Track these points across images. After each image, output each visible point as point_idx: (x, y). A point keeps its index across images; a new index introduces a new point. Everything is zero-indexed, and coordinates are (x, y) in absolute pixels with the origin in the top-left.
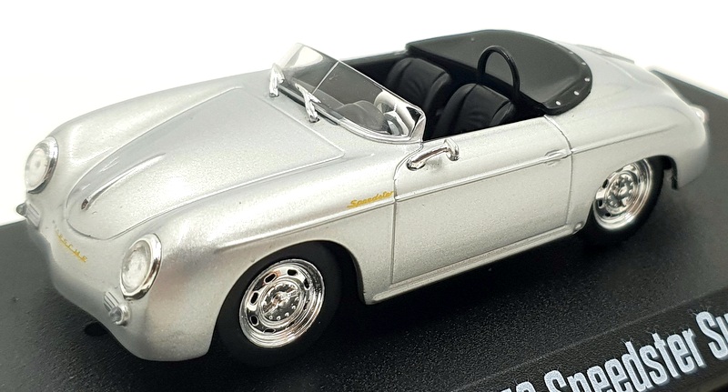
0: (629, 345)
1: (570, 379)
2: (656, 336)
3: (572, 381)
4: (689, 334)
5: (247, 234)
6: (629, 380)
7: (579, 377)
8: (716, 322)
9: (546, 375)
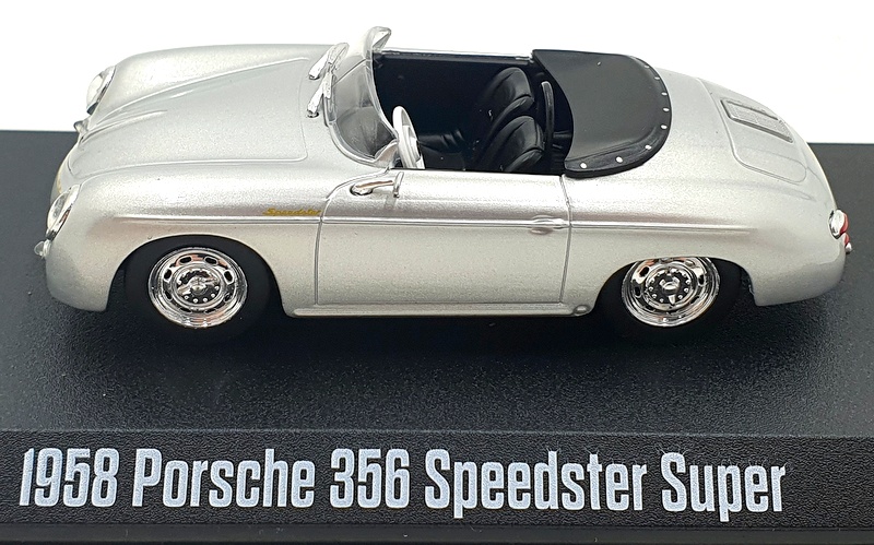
0: (553, 455)
1: (457, 465)
2: (594, 458)
3: (459, 468)
4: (640, 471)
5: (149, 211)
6: (532, 491)
7: (471, 467)
8: (688, 471)
9: (431, 451)
